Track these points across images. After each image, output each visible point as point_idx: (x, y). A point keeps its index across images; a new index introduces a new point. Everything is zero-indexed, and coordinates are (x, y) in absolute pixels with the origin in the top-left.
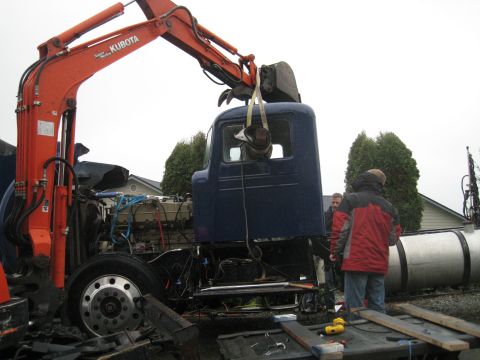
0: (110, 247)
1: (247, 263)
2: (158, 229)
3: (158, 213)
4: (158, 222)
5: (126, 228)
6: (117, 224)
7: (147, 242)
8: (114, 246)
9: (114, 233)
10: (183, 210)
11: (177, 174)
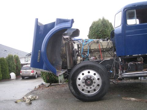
0: (81, 59)
1: (139, 64)
2: (99, 51)
3: (99, 46)
4: (99, 49)
5: (87, 52)
6: (83, 50)
7: (95, 56)
8: (83, 58)
9: (83, 53)
10: (109, 44)
11: (95, 32)
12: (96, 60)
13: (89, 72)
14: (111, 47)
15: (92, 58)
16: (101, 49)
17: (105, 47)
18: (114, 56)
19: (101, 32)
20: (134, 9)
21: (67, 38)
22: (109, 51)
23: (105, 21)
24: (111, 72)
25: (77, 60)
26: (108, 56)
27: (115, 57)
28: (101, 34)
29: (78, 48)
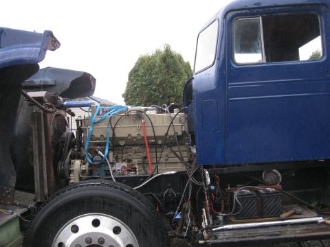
0: (85, 167)
1: (268, 193)
2: (143, 145)
3: (144, 127)
4: (143, 138)
5: (104, 144)
6: (91, 139)
7: (129, 161)
8: (89, 166)
9: (89, 150)
10: (175, 123)
11: (142, 85)
12: (132, 174)
13: (96, 223)
14: (180, 133)
15: (119, 166)
16: (149, 138)
17: (161, 132)
18: (190, 162)
19: (158, 85)
20: (257, 14)
21: (40, 99)
22: (175, 145)
23: (172, 57)
24: (178, 217)
25: (70, 172)
26: (171, 160)
27: (193, 165)
28: (160, 92)
29: (80, 130)
